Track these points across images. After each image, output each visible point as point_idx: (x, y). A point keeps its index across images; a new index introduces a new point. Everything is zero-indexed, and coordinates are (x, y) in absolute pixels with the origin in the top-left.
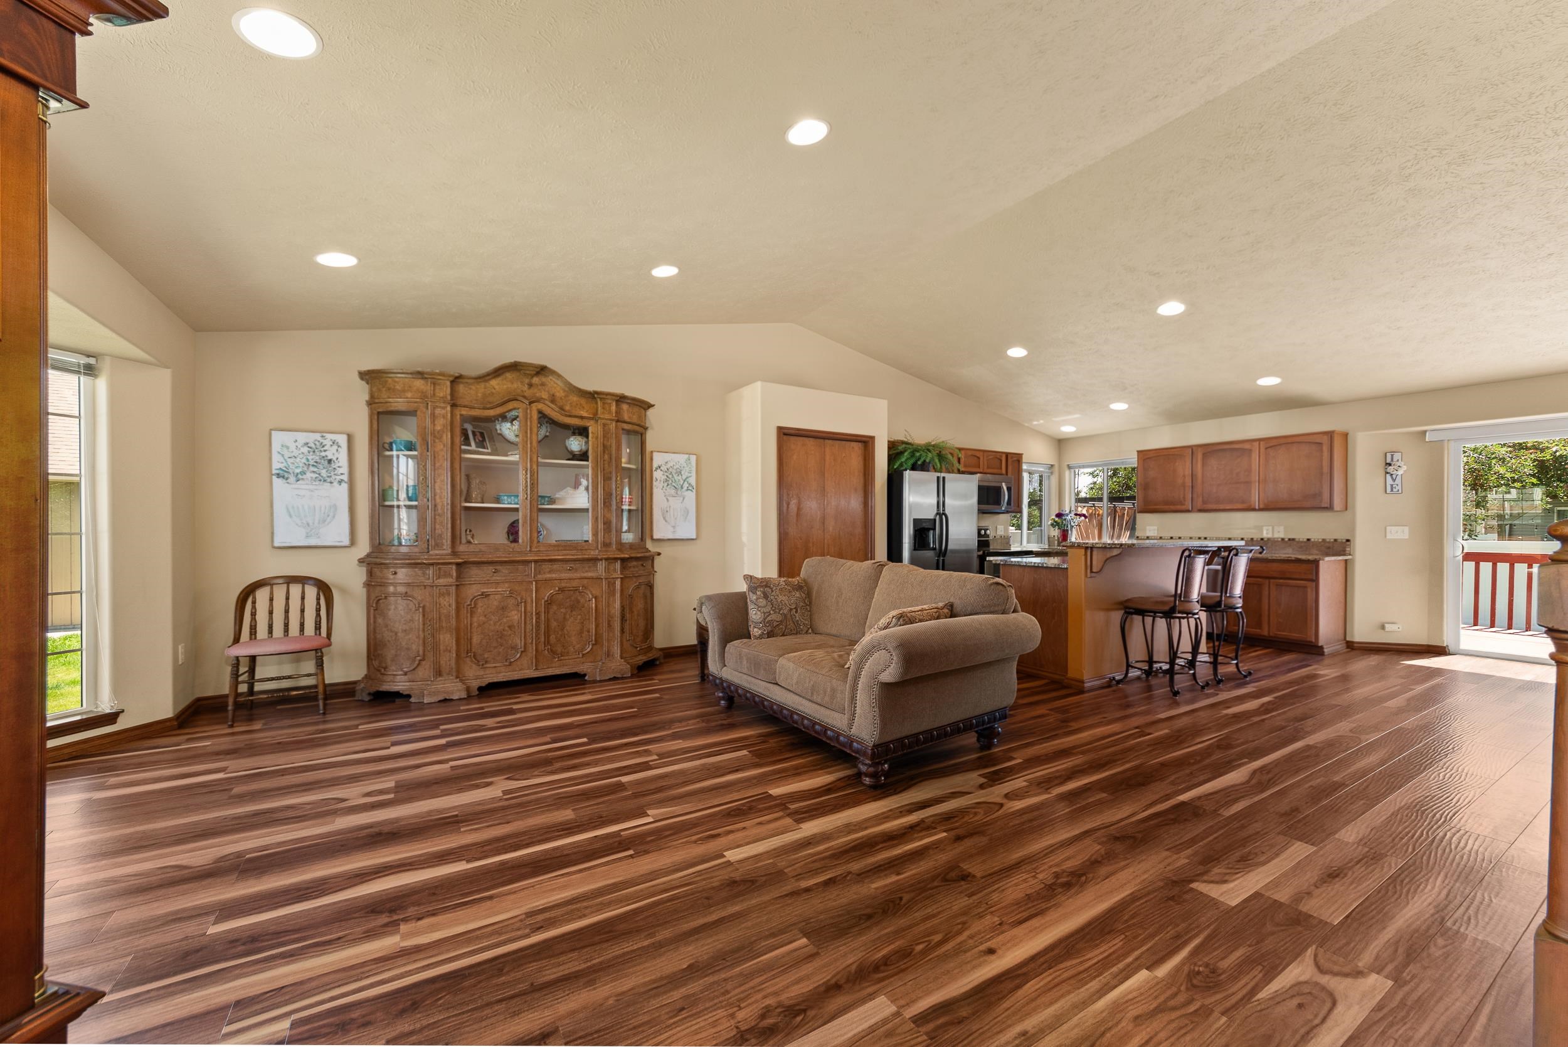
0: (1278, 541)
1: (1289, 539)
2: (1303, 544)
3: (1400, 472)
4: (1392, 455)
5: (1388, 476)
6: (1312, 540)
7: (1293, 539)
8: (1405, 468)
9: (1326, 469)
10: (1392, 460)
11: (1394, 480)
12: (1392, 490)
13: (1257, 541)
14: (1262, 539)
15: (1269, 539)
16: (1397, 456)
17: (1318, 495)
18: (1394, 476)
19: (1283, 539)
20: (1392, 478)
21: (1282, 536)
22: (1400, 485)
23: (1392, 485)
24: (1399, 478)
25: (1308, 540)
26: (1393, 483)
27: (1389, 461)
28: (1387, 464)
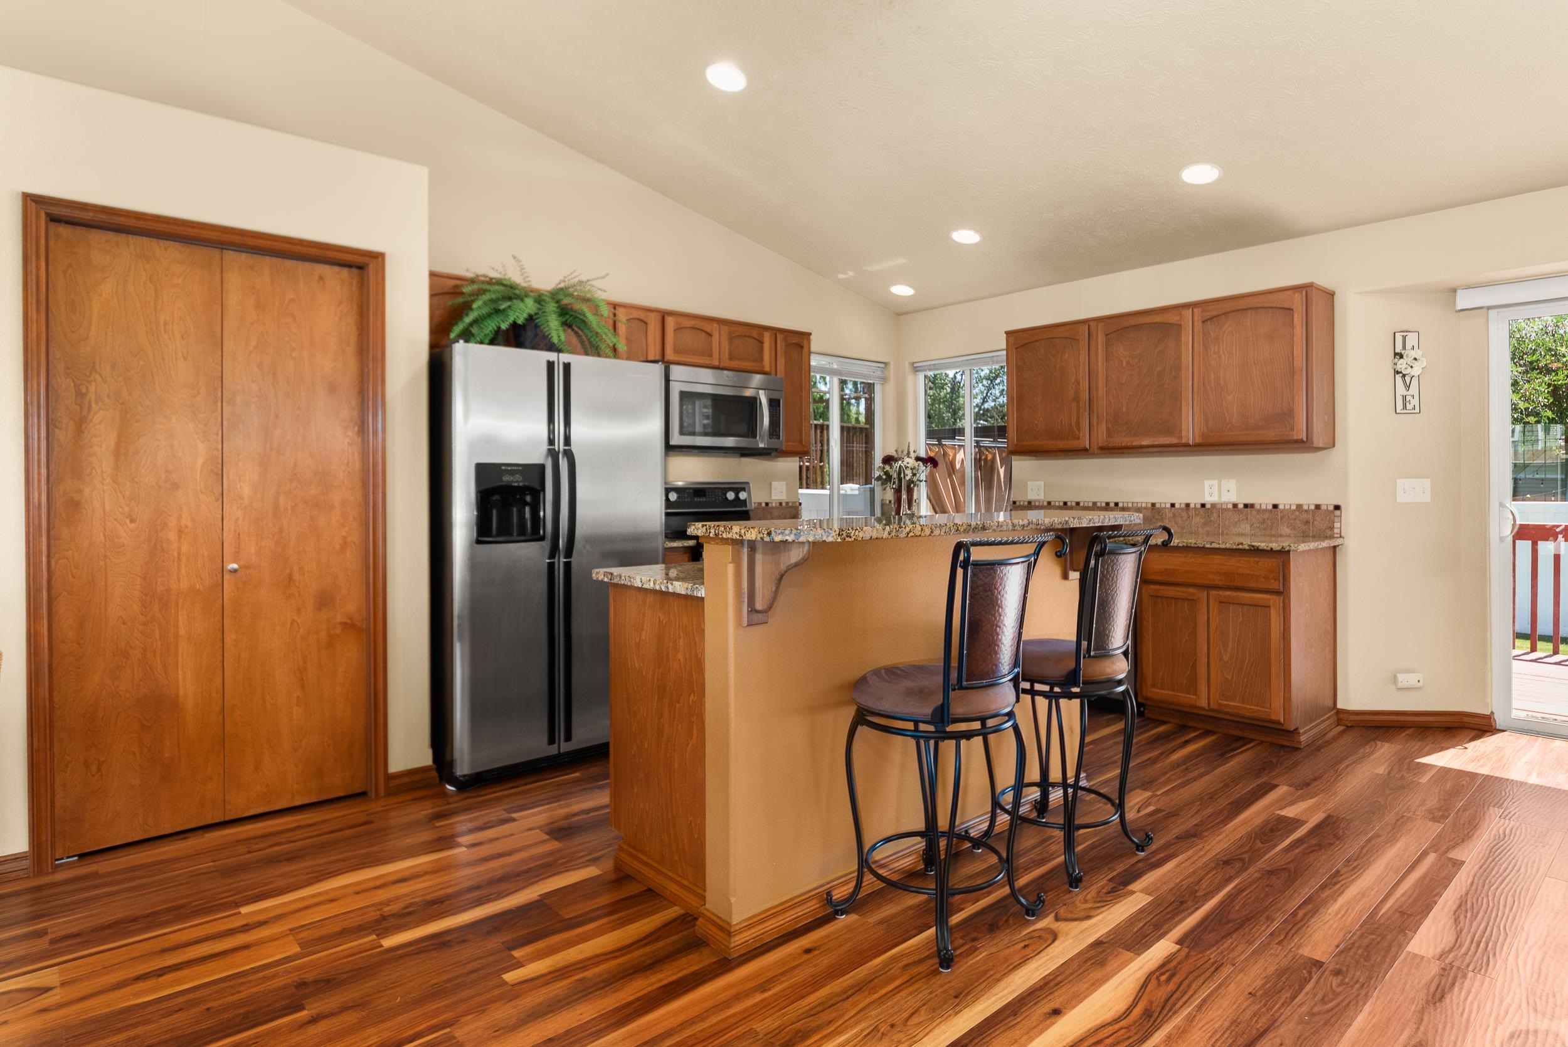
0: (1227, 510)
1: (1246, 506)
2: (1266, 516)
3: (1416, 371)
4: (1404, 338)
5: (1398, 377)
6: (1281, 507)
7: (1252, 506)
8: (1423, 363)
9: (1300, 362)
10: (1404, 347)
11: (1408, 387)
12: (1405, 407)
13: (1195, 508)
14: (1203, 505)
15: (1213, 505)
16: (1412, 340)
17: (1286, 416)
18: (1408, 379)
19: (1235, 506)
20: (1404, 381)
21: (1234, 500)
22: (1416, 397)
23: (1404, 398)
24: (1415, 382)
25: (1275, 506)
26: (1406, 393)
27: (1399, 349)
28: (1396, 354)
